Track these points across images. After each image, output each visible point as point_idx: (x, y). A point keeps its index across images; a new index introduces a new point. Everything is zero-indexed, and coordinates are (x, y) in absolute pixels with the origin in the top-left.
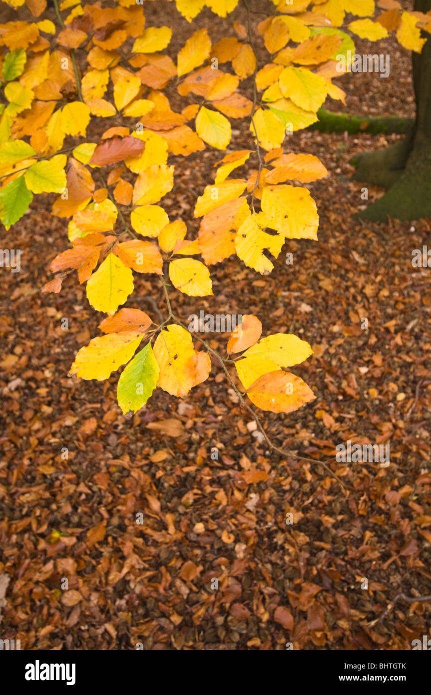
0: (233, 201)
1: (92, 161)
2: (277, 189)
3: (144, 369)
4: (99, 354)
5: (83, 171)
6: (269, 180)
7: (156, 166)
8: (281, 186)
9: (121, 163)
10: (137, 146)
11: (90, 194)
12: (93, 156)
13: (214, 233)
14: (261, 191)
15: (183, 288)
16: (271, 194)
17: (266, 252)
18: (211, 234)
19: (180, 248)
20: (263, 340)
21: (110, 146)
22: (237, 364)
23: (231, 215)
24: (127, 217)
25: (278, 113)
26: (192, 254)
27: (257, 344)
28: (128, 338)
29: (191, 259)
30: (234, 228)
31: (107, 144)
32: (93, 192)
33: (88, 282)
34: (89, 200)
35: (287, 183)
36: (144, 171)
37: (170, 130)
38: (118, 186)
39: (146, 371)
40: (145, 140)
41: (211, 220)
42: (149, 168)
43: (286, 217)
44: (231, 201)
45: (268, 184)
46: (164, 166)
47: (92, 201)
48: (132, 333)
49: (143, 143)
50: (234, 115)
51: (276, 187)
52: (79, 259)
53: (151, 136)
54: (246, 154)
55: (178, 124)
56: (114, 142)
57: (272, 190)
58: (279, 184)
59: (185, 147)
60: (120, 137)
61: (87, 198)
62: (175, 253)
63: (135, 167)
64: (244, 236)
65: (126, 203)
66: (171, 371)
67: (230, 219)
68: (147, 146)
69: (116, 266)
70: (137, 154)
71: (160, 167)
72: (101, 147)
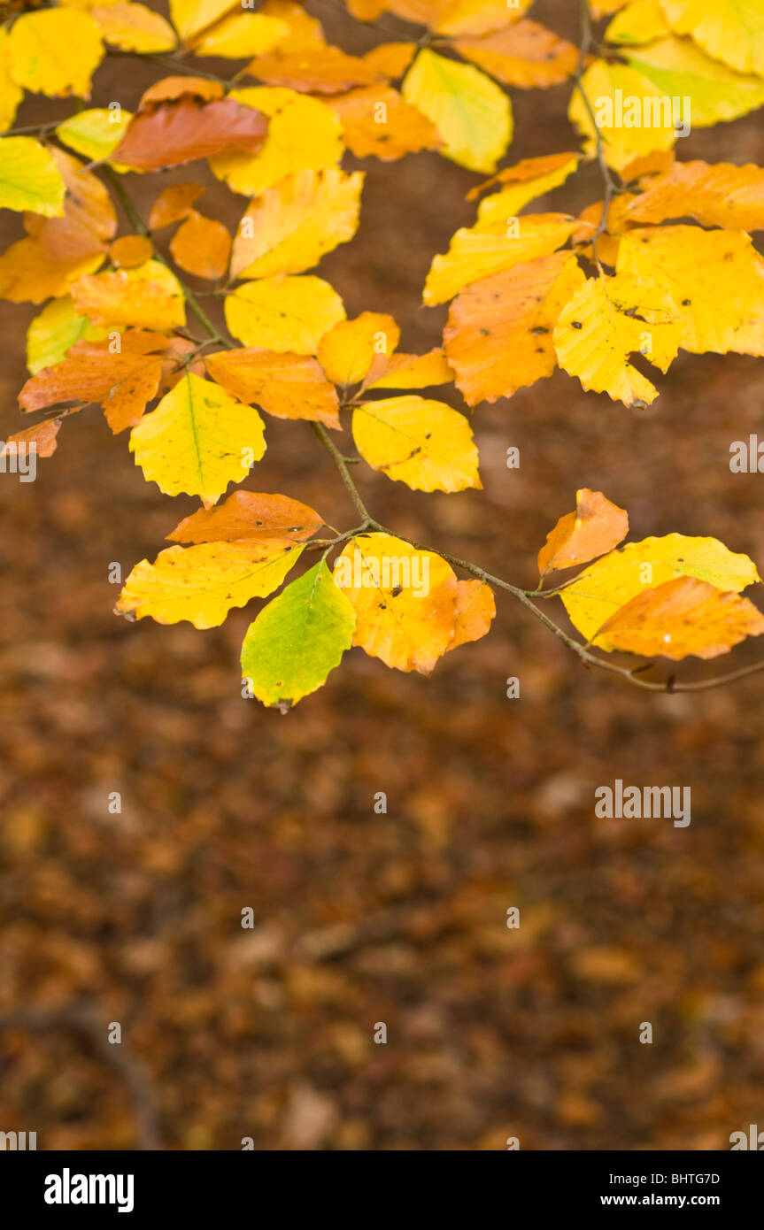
0: (539, 261)
1: (119, 154)
2: (661, 238)
3: (311, 617)
4: (186, 582)
5: (83, 185)
6: (639, 216)
7: (311, 173)
8: (670, 229)
9: (202, 166)
10: (245, 128)
11: (100, 246)
12: (123, 142)
13: (486, 333)
14: (616, 246)
15: (393, 468)
16: (644, 248)
17: (638, 361)
18: (478, 335)
19: (383, 374)
20: (630, 545)
21: (168, 121)
22: (566, 597)
23: (535, 293)
24: (216, 307)
25: (654, 74)
26: (421, 385)
27: (616, 553)
28: (260, 552)
29: (417, 399)
30: (541, 322)
31: (161, 116)
32: (109, 241)
33: (134, 433)
34: (99, 262)
35: (689, 221)
36: (273, 188)
37: (339, 94)
38: (183, 230)
39: (315, 618)
40: (269, 111)
41: (479, 301)
42: (289, 177)
43: (685, 303)
44: (532, 261)
45: (633, 225)
46: (334, 174)
47: (107, 264)
48: (269, 542)
49: (264, 120)
50: (519, 78)
51: (658, 231)
52: (99, 383)
53: (290, 102)
54: (566, 162)
55: (361, 79)
56: (181, 112)
57: (645, 241)
58: (668, 222)
59: (384, 139)
60: (199, 101)
61: (91, 256)
62: (368, 385)
63: (242, 179)
64: (577, 325)
65: (209, 272)
66: (385, 618)
67: (531, 304)
68: (275, 127)
69: (207, 402)
70: (246, 147)
71: (320, 174)
72: (146, 123)
